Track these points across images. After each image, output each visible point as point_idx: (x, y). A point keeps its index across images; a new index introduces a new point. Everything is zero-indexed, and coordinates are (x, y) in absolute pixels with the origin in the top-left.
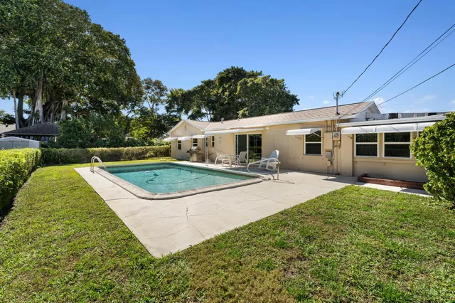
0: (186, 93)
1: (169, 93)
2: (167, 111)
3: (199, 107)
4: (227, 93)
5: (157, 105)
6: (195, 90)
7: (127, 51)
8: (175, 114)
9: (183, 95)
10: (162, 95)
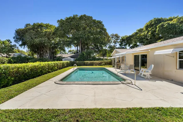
0: (128, 37)
1: (121, 38)
2: (120, 46)
3: (136, 42)
4: (149, 33)
5: (116, 44)
6: (133, 35)
7: (103, 25)
8: (124, 47)
9: (127, 38)
10: (118, 40)
